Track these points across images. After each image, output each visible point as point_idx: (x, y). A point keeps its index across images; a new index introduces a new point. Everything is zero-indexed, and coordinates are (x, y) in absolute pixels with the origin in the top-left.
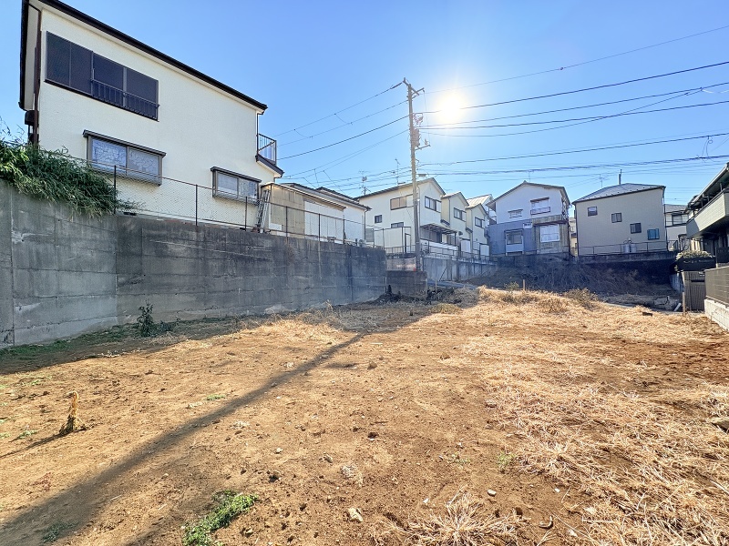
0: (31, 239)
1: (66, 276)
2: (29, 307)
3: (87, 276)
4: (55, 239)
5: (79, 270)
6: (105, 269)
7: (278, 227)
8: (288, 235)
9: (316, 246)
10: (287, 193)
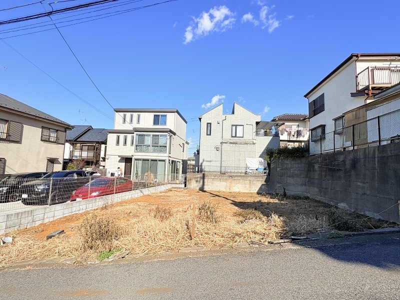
0: (281, 169)
1: (289, 178)
2: (280, 185)
3: (295, 178)
4: (286, 169)
5: (293, 177)
6: (303, 176)
7: (349, 144)
8: (356, 148)
9: (374, 151)
10: (354, 113)
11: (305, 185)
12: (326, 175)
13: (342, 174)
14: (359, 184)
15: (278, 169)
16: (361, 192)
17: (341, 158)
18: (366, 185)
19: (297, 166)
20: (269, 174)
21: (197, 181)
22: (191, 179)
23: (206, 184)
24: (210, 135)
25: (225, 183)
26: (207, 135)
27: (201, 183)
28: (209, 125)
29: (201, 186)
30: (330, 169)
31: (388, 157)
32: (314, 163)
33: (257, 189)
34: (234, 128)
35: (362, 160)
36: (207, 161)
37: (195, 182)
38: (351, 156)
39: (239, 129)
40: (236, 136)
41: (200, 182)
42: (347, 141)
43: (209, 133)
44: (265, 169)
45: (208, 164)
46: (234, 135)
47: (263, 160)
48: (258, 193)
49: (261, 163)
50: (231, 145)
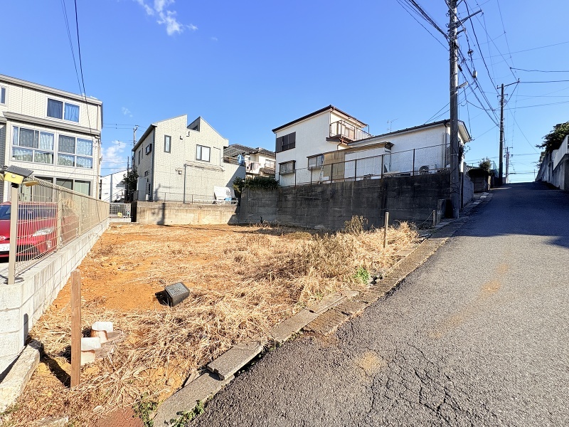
0: (252, 199)
1: (260, 208)
3: (266, 208)
4: (258, 199)
5: (264, 207)
6: (273, 206)
7: (327, 178)
8: (333, 182)
9: (351, 185)
10: (333, 154)
11: (275, 214)
12: (301, 204)
13: (319, 202)
14: (336, 209)
15: (249, 200)
16: (338, 215)
17: (319, 190)
18: (342, 210)
19: (268, 196)
20: (239, 205)
21: (154, 213)
22: (144, 211)
23: (167, 216)
24: (170, 152)
25: (192, 215)
26: (165, 151)
27: (160, 216)
28: (168, 139)
29: (160, 220)
30: (307, 199)
31: (362, 189)
32: (287, 194)
33: (228, 220)
34: (199, 148)
35: (340, 191)
36: (164, 187)
37: (151, 215)
38: (330, 188)
39: (205, 151)
40: (201, 160)
41: (158, 214)
42: (324, 176)
43: (167, 150)
44: (233, 199)
45: (167, 190)
46: (198, 158)
47: (229, 190)
48: (229, 224)
49: (227, 193)
50: (198, 169)
